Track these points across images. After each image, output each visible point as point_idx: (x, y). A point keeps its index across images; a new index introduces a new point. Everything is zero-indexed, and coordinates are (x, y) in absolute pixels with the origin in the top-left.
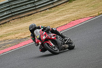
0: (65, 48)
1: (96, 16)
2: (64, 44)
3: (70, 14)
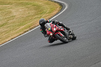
2: (70, 35)
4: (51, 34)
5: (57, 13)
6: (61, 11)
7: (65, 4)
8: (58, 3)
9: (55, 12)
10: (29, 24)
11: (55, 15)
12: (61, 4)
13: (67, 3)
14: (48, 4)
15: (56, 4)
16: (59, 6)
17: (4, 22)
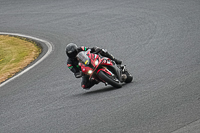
4: (90, 72)
5: (32, 63)
6: (39, 57)
7: (48, 43)
8: (33, 41)
9: (28, 60)
11: (28, 66)
12: (39, 45)
13: (50, 41)
14: (13, 44)
15: (30, 44)
16: (34, 48)
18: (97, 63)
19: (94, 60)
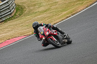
0: (64, 43)
1: (30, 35)
3: (5, 33)
4: (44, 38)
10: (71, 9)
17: (47, 8)
18: (47, 33)
19: (46, 31)
